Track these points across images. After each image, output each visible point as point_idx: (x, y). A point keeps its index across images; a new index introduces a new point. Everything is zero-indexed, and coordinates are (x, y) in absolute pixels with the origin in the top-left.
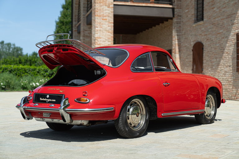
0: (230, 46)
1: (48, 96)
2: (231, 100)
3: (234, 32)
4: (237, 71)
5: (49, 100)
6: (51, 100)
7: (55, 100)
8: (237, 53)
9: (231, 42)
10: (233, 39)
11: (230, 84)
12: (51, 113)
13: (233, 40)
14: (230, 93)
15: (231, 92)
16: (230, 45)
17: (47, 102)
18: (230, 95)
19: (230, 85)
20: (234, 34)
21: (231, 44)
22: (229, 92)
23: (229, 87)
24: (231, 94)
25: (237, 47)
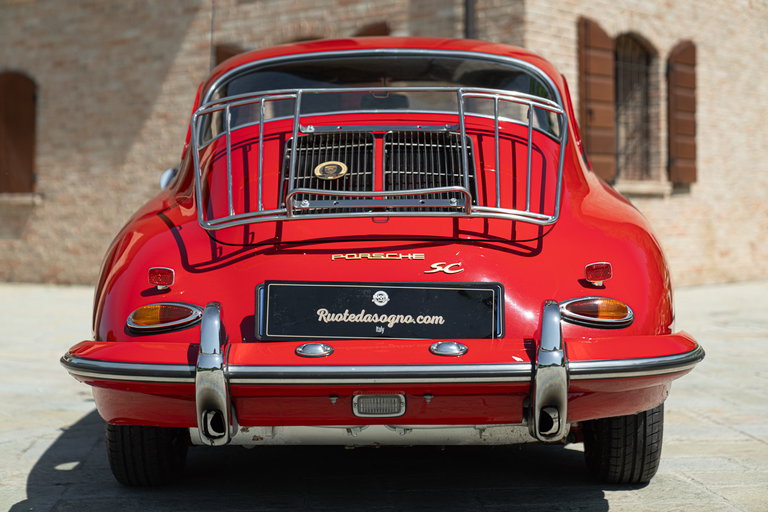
1: (381, 298)
5: (392, 320)
6: (408, 319)
7: (439, 320)
12: (414, 392)
17: (380, 330)
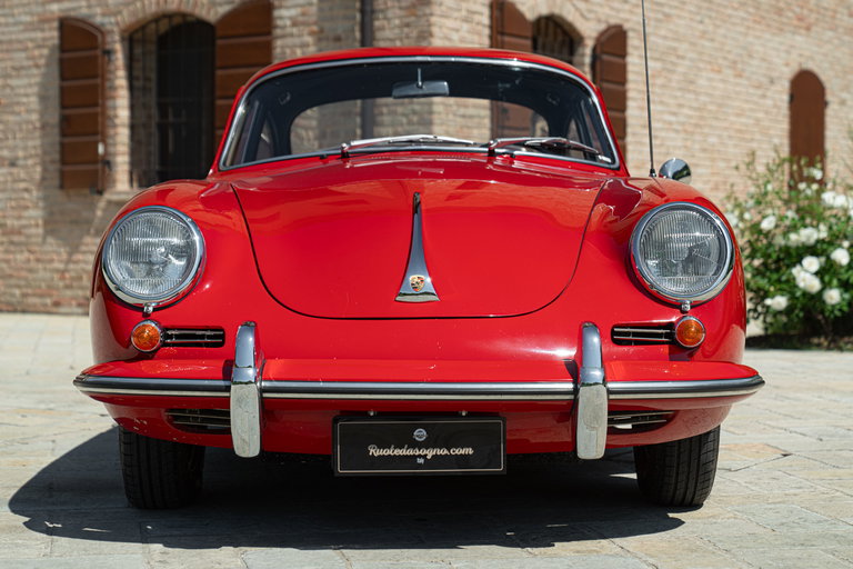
0: (14, 73)
2: (24, 312)
3: (40, 9)
4: (62, 187)
8: (63, 106)
9: (23, 55)
10: (32, 40)
11: (12, 243)
13: (30, 45)
14: (13, 281)
15: (19, 278)
16: (14, 68)
18: (17, 292)
19: (12, 248)
20: (35, 19)
21: (17, 64)
22: (11, 276)
23: (11, 257)
24: (18, 287)
25: (63, 77)
